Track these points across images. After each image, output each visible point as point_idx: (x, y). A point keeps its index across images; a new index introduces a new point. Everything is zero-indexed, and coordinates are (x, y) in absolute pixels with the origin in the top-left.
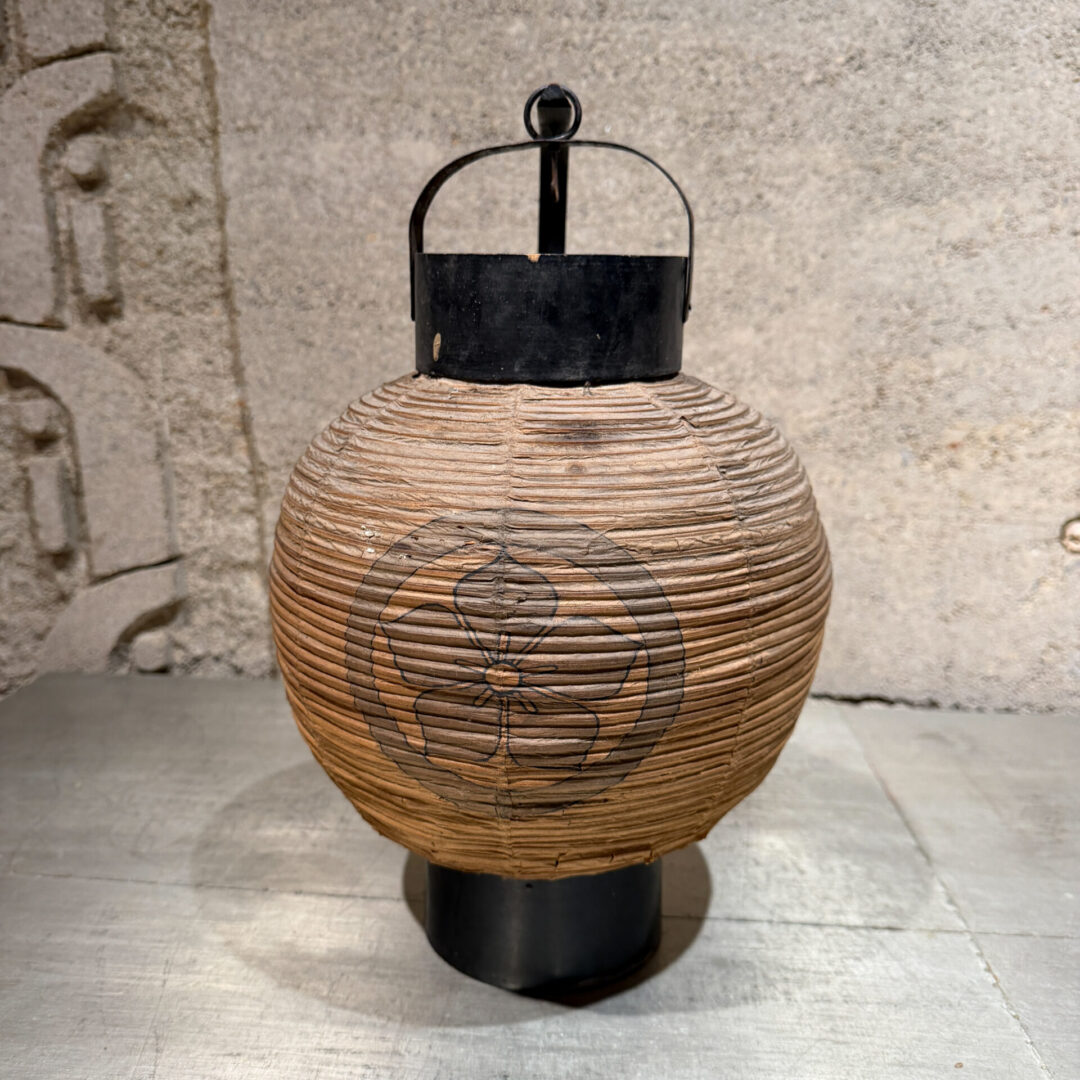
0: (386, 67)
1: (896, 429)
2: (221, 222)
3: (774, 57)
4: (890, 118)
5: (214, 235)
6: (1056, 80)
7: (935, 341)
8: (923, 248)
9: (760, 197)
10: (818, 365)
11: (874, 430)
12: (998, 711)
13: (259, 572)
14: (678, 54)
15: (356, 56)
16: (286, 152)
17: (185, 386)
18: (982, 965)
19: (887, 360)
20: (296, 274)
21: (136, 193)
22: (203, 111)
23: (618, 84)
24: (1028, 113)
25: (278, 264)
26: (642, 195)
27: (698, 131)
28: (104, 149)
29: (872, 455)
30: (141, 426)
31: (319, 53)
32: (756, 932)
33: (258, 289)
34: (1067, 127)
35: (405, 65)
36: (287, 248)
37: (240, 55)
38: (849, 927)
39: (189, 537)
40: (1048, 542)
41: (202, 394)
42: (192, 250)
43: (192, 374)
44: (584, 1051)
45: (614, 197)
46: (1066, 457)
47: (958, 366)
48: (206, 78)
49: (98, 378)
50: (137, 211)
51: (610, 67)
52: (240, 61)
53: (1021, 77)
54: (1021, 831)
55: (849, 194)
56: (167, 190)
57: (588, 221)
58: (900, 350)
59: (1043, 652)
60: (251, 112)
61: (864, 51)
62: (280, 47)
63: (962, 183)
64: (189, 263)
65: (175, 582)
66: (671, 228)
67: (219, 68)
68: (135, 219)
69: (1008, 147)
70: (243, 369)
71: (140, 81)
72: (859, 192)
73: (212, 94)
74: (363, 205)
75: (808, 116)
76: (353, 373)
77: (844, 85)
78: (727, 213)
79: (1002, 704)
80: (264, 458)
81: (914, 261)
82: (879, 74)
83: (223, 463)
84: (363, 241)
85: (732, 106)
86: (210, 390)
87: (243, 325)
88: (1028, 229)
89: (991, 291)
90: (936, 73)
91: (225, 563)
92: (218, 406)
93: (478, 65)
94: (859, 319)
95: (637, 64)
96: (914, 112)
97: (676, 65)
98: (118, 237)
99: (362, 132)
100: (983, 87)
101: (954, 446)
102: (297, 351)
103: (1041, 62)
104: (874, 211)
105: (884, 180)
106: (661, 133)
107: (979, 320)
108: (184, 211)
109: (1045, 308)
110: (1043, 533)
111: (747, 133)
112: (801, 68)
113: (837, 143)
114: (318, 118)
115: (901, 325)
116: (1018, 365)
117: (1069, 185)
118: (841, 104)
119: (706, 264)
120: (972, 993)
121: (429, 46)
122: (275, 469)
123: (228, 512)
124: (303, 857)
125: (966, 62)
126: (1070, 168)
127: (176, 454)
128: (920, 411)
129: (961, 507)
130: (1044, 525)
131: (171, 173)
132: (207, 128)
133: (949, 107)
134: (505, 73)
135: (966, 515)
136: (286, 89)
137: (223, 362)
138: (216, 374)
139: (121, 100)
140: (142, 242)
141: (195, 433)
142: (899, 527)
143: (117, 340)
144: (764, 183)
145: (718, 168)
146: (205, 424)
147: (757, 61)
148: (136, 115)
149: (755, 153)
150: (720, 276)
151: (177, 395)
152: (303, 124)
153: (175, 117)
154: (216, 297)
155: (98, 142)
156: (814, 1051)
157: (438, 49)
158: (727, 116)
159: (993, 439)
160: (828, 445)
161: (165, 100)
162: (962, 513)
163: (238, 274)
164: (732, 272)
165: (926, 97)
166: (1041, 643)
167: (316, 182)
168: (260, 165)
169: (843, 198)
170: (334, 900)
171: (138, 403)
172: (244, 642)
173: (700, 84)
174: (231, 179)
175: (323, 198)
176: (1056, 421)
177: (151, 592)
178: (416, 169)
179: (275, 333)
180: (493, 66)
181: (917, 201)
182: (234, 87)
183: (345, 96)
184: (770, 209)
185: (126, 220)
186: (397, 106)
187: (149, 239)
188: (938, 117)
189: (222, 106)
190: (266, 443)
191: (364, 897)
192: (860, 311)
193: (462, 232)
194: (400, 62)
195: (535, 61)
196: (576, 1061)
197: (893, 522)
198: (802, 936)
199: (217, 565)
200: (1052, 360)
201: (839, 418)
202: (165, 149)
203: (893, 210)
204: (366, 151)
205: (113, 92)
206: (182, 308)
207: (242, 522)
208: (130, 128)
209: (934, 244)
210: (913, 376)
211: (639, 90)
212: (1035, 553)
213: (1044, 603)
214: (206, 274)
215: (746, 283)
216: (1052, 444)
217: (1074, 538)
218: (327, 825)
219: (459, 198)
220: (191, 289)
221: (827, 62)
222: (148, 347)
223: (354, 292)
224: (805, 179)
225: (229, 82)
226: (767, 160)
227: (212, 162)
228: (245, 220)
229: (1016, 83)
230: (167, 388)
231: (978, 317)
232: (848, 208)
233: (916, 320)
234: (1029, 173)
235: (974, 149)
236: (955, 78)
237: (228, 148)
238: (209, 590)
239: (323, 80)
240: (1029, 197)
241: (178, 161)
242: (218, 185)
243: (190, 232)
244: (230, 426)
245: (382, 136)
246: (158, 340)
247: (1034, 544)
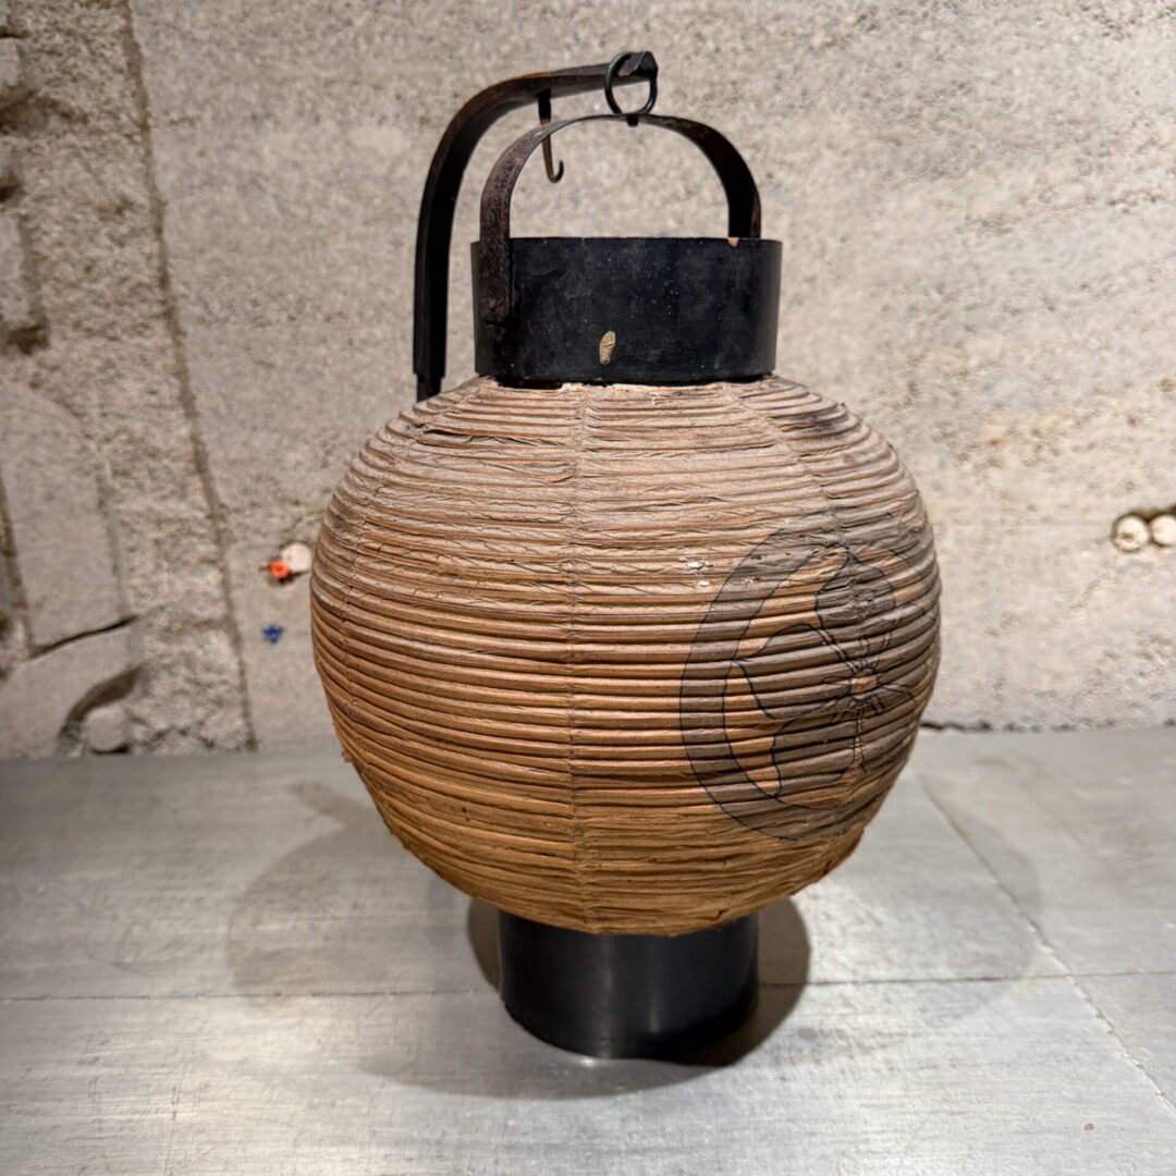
0: (340, 44)
1: (931, 427)
2: (159, 231)
3: (777, 18)
4: (907, 83)
5: (151, 246)
6: (1084, 35)
7: (968, 328)
8: (951, 226)
9: (770, 176)
10: (844, 362)
11: (908, 430)
12: (1055, 729)
13: (225, 631)
14: (671, 18)
15: (304, 33)
16: (230, 147)
17: (126, 422)
18: (1093, 1012)
19: (917, 351)
20: (249, 286)
21: (55, 201)
22: (129, 103)
23: (605, 55)
24: (1056, 72)
25: (227, 275)
26: (639, 179)
27: (698, 104)
28: (14, 151)
29: (907, 457)
30: (79, 470)
31: (261, 30)
32: (842, 996)
33: (206, 306)
34: (1098, 86)
35: (361, 41)
36: (236, 256)
37: (168, 37)
38: (941, 981)
39: (142, 596)
40: (1098, 542)
41: (148, 431)
42: (125, 264)
43: (134, 408)
44: (671, 1150)
45: (608, 183)
46: (1113, 448)
47: (994, 354)
48: (129, 64)
49: (25, 418)
50: (58, 223)
51: (596, 36)
52: (170, 43)
53: (1047, 32)
54: (1106, 858)
55: (868, 169)
56: (92, 196)
57: (580, 211)
58: (931, 340)
59: (1099, 662)
60: (185, 102)
61: (875, 8)
62: (215, 25)
63: (990, 153)
64: (124, 280)
65: (129, 648)
66: (674, 215)
67: (145, 51)
68: (57, 231)
69: (1037, 110)
70: (193, 398)
71: (51, 71)
72: (878, 166)
73: (139, 83)
74: (323, 203)
75: (819, 83)
76: (322, 396)
77: (856, 48)
79: (1058, 721)
80: (225, 500)
81: (942, 242)
82: (894, 34)
83: (176, 507)
84: (324, 243)
85: (734, 75)
86: (156, 424)
87: (190, 349)
88: (1062, 201)
89: (1026, 271)
90: (956, 31)
91: (185, 622)
92: (166, 442)
93: (445, 39)
94: (885, 308)
95: (626, 31)
96: (933, 74)
97: (669, 31)
98: (37, 253)
99: (317, 120)
100: (1008, 44)
101: (994, 443)
102: (255, 374)
103: (1068, 15)
104: (895, 187)
105: (905, 153)
107: (1015, 303)
108: (113, 220)
109: (1084, 286)
110: (1094, 532)
111: (752, 106)
112: (808, 30)
113: (852, 113)
114: (264, 106)
115: (931, 312)
116: (1059, 350)
117: (1104, 149)
118: (855, 69)
120: (1087, 1043)
121: (388, 18)
122: (237, 511)
123: (186, 563)
124: (316, 952)
125: (987, 17)
126: (1104, 131)
127: (120, 501)
128: (956, 406)
129: (1005, 510)
130: (1094, 523)
131: (95, 176)
132: (134, 122)
133: (971, 68)
134: (477, 47)
136: (226, 74)
137: (169, 391)
138: (162, 406)
139: (31, 94)
140: (66, 258)
141: (141, 474)
142: (940, 535)
143: (44, 372)
144: (774, 161)
146: (153, 464)
147: (759, 22)
148: (49, 111)
149: (761, 127)
151: (118, 433)
152: (248, 113)
153: (96, 111)
154: (157, 317)
155: (6, 143)
156: (928, 1126)
157: (398, 22)
158: (729, 87)
161: (83, 91)
162: (1006, 516)
163: (182, 289)
165: (945, 58)
166: (1096, 652)
167: (267, 179)
168: (199, 163)
169: (861, 174)
170: (357, 999)
171: (74, 445)
172: (213, 712)
173: (697, 52)
174: (167, 181)
175: (276, 197)
176: (1102, 409)
177: (103, 661)
178: (381, 160)
179: (229, 355)
180: (462, 39)
181: (942, 174)
182: (164, 73)
183: (294, 79)
184: (781, 189)
185: (45, 233)
186: (355, 89)
187: (75, 255)
188: (960, 80)
189: (151, 96)
190: (227, 482)
191: (395, 994)
192: (887, 299)
194: (355, 38)
195: (511, 32)
196: (666, 1162)
198: (892, 996)
199: (178, 626)
200: (1094, 343)
202: (86, 149)
203: (916, 184)
204: (322, 141)
205: (21, 85)
206: (118, 331)
207: (202, 574)
208: (43, 126)
209: (963, 221)
210: (946, 369)
212: (1086, 555)
213: (1098, 608)
214: (145, 292)
216: (1098, 435)
217: (1128, 537)
218: (338, 914)
220: (127, 308)
221: (836, 22)
222: (81, 379)
223: (318, 303)
224: (819, 154)
225: (157, 68)
226: (776, 134)
227: (143, 161)
228: (186, 226)
229: (1042, 39)
230: (106, 425)
231: (1013, 299)
232: (867, 185)
233: (947, 306)
234: (1061, 139)
235: (1000, 115)
236: (976, 36)
237: (162, 145)
238: (169, 655)
239: (268, 61)
240: (1062, 165)
241: (103, 162)
242: (153, 189)
243: (121, 244)
244: (181, 465)
245: (341, 124)
246: (93, 370)
247: (1084, 545)
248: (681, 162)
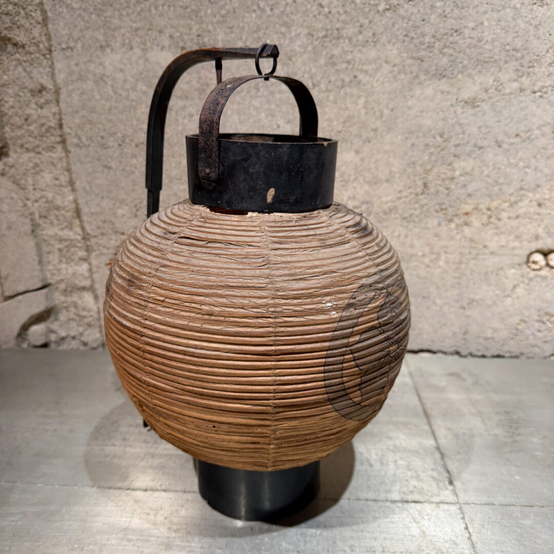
0: (142, 10)
1: (435, 205)
2: (58, 101)
4: (427, 29)
5: (54, 109)
7: (455, 156)
8: (448, 103)
9: (355, 77)
10: (391, 171)
11: (423, 206)
12: (493, 356)
13: (91, 292)
15: (125, 5)
16: (90, 61)
17: (45, 193)
18: (463, 525)
19: (429, 167)
20: (99, 129)
21: (10, 86)
22: (44, 38)
23: (273, 15)
24: (507, 23)
25: (90, 124)
27: (319, 41)
29: (421, 220)
30: (22, 215)
33: (79, 138)
34: (529, 31)
35: (152, 8)
36: (94, 115)
37: (60, 7)
38: (392, 502)
39: (54, 274)
40: (519, 265)
41: (54, 198)
42: (43, 117)
43: (48, 186)
46: (529, 218)
47: (468, 169)
48: (43, 20)
50: (12, 97)
51: (268, 5)
52: (61, 10)
54: (496, 435)
55: (406, 74)
56: (27, 84)
57: (259, 94)
58: (436, 161)
59: (518, 324)
60: (69, 39)
63: (470, 66)
64: (43, 125)
65: (47, 299)
67: (49, 14)
68: (11, 101)
69: (496, 43)
70: (74, 183)
71: (7, 23)
73: (47, 29)
74: (134, 89)
75: (381, 30)
76: (134, 183)
77: (402, 11)
78: (338, 87)
79: (495, 352)
80: (89, 231)
81: (443, 111)
83: (67, 234)
84: (135, 109)
85: (338, 25)
86: (58, 194)
87: (73, 159)
88: (507, 91)
89: (487, 127)
91: (73, 287)
92: (63, 203)
93: (194, 7)
94: (413, 145)
95: (283, 3)
96: (441, 25)
97: (306, 3)
98: (2, 112)
99: (132, 48)
100: (481, 9)
101: (467, 214)
102: (103, 172)
104: (420, 83)
105: (425, 65)
106: (298, 43)
107: (480, 143)
108: (37, 96)
109: (517, 135)
110: (517, 260)
111: (347, 41)
112: (377, 2)
113: (398, 45)
114: (106, 41)
115: (436, 147)
116: (503, 168)
117: (531, 64)
118: (400, 22)
119: (327, 116)
120: (455, 544)
122: (95, 237)
123: (73, 260)
126: (531, 54)
127: (43, 230)
128: (448, 195)
129: (472, 247)
130: (518, 255)
131: (28, 74)
132: (46, 48)
133: (462, 21)
134: (209, 11)
135: (474, 252)
136: (88, 25)
137: (64, 179)
138: (61, 186)
140: (16, 114)
142: (437, 259)
143: (7, 169)
144: (358, 70)
145: (332, 62)
146: (57, 213)
148: (7, 42)
149: (352, 52)
150: (335, 123)
151: (41, 198)
152: (98, 45)
153: (28, 43)
154: (58, 143)
158: (336, 31)
159: (489, 209)
160: (397, 216)
161: (22, 33)
162: (472, 251)
163: (68, 130)
164: (341, 120)
165: (449, 16)
166: (516, 319)
167: (108, 77)
168: (76, 69)
169: (402, 76)
171: (20, 204)
172: (87, 329)
173: (319, 14)
174: (61, 77)
175: (112, 86)
176: (524, 198)
177: (36, 304)
179: (90, 162)
180: (202, 7)
181: (444, 76)
182: (58, 25)
183: (120, 28)
184: (361, 84)
185: (6, 102)
186: (150, 32)
187: (20, 113)
188: (455, 28)
189: (53, 36)
190: (90, 223)
191: (128, 489)
192: (413, 140)
193: (189, 102)
194: (150, 7)
195: (226, 4)
197: (434, 257)
198: (365, 508)
199: (70, 289)
200: (521, 164)
201: (402, 200)
202: (24, 61)
203: (430, 82)
204: (134, 58)
206: (40, 149)
207: (80, 265)
208: (5, 50)
209: (454, 101)
210: (444, 176)
211: (285, 18)
212: (513, 271)
213: (518, 298)
214: (53, 131)
215: (350, 126)
216: (522, 211)
217: (534, 262)
218: (116, 443)
219: (187, 83)
220: (45, 139)
222: (24, 172)
223: (132, 138)
224: (381, 66)
225: (55, 22)
226: (359, 56)
227: (50, 67)
228: (70, 100)
229: (500, 6)
230: (36, 194)
231: (479, 141)
232: (405, 82)
233: (444, 145)
234: (508, 58)
235: (476, 46)
236: (465, 5)
237: (58, 61)
238: (67, 302)
239: (108, 19)
240: (508, 72)
241: (32, 67)
242: (55, 82)
243: (42, 108)
244: (70, 214)
245: (143, 50)
246: (29, 168)
247: (512, 266)
248: (310, 69)
